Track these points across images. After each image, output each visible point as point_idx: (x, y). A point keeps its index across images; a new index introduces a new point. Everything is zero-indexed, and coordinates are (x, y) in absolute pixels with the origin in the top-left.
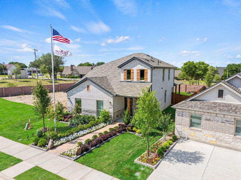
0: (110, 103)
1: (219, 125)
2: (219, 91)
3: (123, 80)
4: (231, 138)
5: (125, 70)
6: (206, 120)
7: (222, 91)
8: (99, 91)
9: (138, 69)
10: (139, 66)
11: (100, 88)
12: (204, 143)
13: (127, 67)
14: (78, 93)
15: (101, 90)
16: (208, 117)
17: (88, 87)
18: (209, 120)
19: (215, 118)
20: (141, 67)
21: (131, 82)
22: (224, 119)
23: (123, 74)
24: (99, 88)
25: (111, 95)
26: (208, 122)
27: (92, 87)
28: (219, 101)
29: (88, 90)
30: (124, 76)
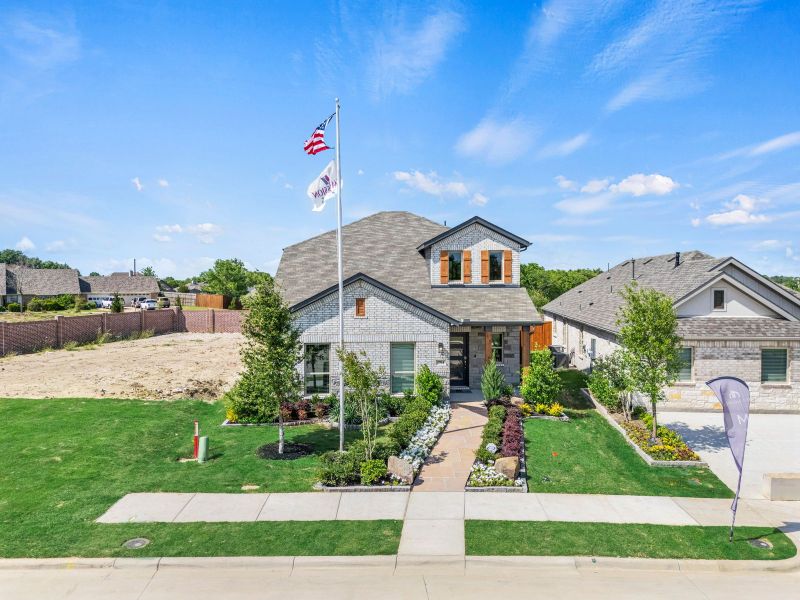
0: (441, 345)
1: (731, 365)
2: (716, 293)
3: (438, 283)
4: (756, 389)
5: (444, 253)
6: (704, 358)
7: (722, 293)
8: (402, 313)
9: (483, 249)
10: (488, 240)
11: (406, 305)
12: (702, 411)
13: (451, 245)
14: (320, 326)
15: (406, 310)
16: (709, 352)
17: (360, 302)
18: (711, 357)
19: (722, 351)
20: (491, 244)
21: (463, 286)
22: (741, 351)
23: (439, 264)
24: (401, 303)
25: (442, 323)
26: (708, 362)
27: (373, 303)
28: (717, 314)
29: (358, 312)
30: (443, 270)
